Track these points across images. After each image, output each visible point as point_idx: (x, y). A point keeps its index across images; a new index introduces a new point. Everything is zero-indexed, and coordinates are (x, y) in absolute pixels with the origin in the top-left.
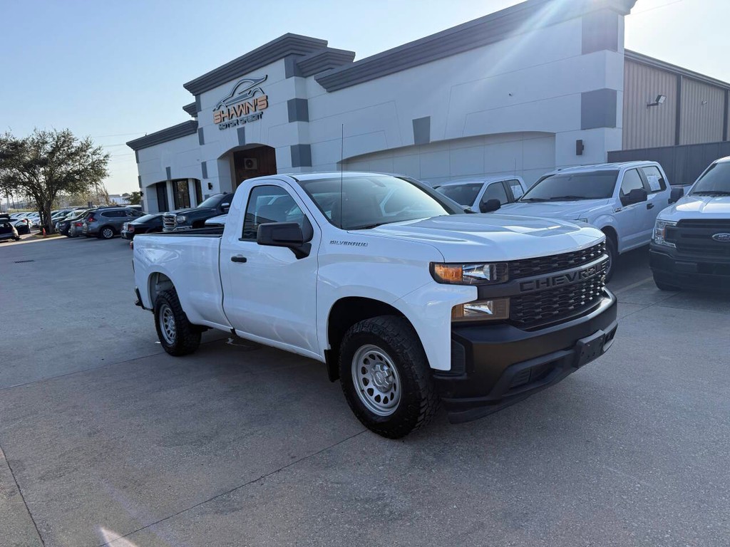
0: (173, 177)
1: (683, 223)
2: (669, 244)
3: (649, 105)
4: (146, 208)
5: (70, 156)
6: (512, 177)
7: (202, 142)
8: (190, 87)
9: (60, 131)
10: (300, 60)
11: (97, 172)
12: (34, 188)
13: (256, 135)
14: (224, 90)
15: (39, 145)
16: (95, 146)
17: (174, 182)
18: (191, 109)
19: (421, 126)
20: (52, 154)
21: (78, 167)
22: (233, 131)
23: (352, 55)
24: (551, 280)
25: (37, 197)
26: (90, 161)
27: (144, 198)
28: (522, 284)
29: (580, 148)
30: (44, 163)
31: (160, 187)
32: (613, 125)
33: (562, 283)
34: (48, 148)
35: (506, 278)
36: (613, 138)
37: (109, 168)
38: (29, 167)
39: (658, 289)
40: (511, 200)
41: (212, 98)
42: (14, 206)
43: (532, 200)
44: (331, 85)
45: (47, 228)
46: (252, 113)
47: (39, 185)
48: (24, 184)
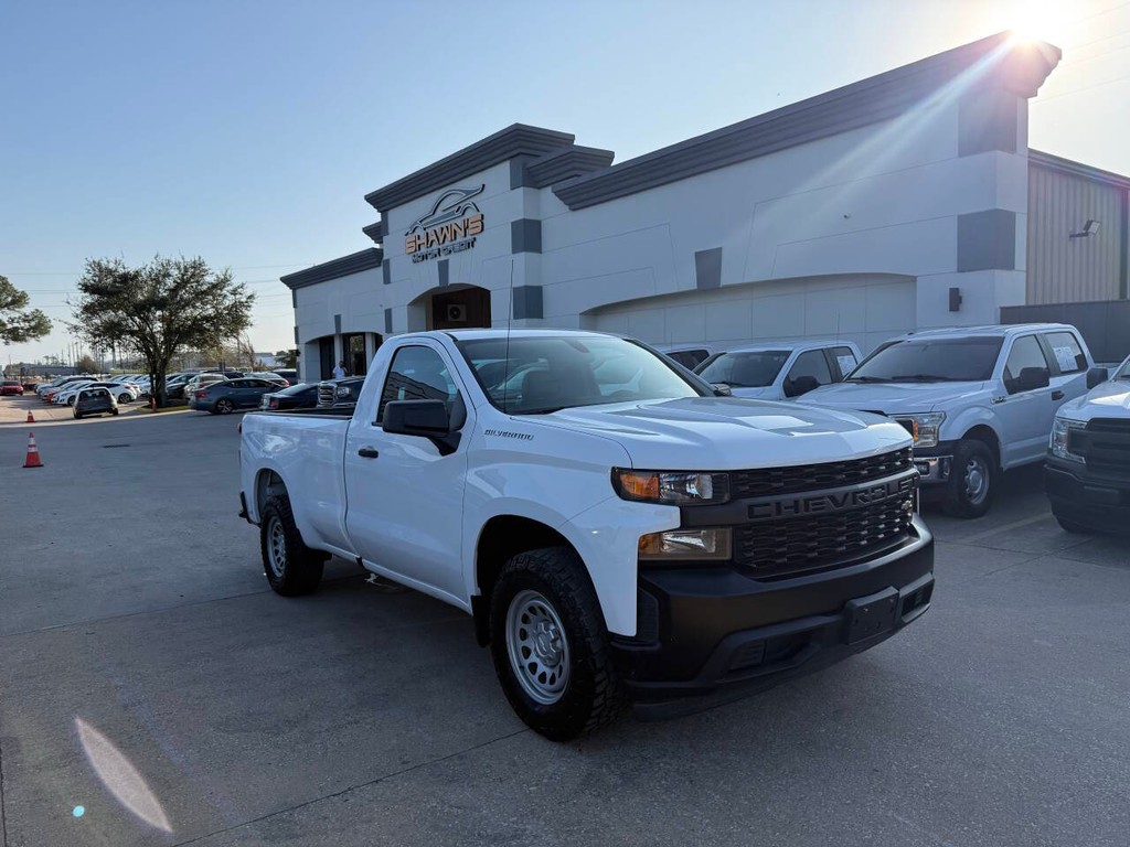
0: (344, 330)
1: (1098, 424)
2: (1075, 457)
3: (1073, 236)
4: (303, 374)
5: (200, 295)
6: (842, 343)
7: (387, 280)
8: (376, 199)
9: (189, 259)
10: (533, 162)
11: (235, 320)
12: (146, 341)
13: (465, 271)
14: (422, 206)
15: (158, 278)
16: (235, 282)
17: (346, 337)
18: (375, 232)
19: (708, 262)
20: (174, 291)
21: (211, 311)
22: (431, 266)
23: (610, 155)
24: (802, 503)
25: (148, 353)
26: (228, 303)
27: (301, 360)
28: (751, 507)
29: (956, 300)
30: (161, 304)
31: (325, 344)
32: (1009, 265)
33: (822, 509)
34: (170, 283)
35: (726, 498)
36: (1011, 287)
37: (252, 314)
38: (141, 309)
39: (1062, 530)
40: (837, 378)
41: (404, 216)
42: (121, 365)
43: (864, 380)
44: (577, 199)
45: (160, 398)
46: (460, 239)
47: (152, 335)
48: (132, 333)
